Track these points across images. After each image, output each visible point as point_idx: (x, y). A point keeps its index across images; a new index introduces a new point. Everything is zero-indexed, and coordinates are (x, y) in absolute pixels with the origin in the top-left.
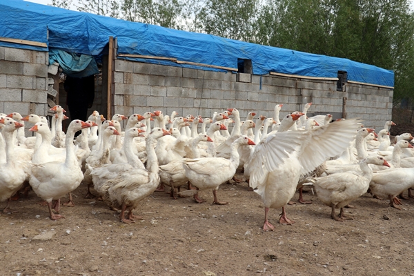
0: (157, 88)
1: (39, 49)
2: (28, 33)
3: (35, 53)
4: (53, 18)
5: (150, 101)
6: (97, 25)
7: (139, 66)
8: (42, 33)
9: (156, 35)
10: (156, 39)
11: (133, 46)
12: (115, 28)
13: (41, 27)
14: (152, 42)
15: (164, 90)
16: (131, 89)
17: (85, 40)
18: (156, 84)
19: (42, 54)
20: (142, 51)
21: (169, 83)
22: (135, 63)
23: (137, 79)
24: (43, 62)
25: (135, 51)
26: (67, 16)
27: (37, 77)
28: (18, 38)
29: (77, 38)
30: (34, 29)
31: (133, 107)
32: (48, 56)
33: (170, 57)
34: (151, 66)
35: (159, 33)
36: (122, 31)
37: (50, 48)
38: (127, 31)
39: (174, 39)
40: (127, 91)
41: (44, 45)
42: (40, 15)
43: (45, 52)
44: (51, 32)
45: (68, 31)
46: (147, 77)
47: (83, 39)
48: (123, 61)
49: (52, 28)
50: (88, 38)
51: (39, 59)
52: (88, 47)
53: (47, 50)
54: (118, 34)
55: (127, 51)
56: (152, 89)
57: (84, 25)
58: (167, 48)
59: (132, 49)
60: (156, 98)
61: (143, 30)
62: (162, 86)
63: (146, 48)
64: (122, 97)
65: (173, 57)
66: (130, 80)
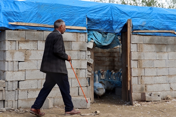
0: (161, 54)
1: (81, 32)
2: (74, 21)
3: (79, 35)
4: (90, 9)
5: (157, 64)
6: (118, 12)
7: (147, 38)
8: (83, 21)
9: (159, 14)
10: (159, 17)
11: (143, 24)
12: (130, 13)
13: (82, 16)
14: (156, 20)
15: (166, 54)
16: (142, 56)
17: (110, 23)
18: (160, 51)
19: (83, 35)
20: (149, 27)
21: (169, 49)
22: (145, 36)
23: (147, 48)
24: (84, 41)
25: (144, 28)
26: (99, 7)
27: (81, 51)
28: (69, 25)
29: (105, 22)
30: (78, 18)
31: (144, 68)
32: (87, 36)
33: (170, 30)
34: (156, 38)
35: (161, 13)
36: (135, 14)
37: (88, 30)
38: (138, 13)
39: (172, 16)
40: (140, 57)
41: (85, 28)
42: (82, 8)
43: (85, 33)
44: (89, 19)
45: (100, 18)
46: (153, 46)
47: (109, 22)
48: (136, 36)
49: (89, 17)
50: (112, 21)
51: (81, 38)
52: (112, 28)
53: (86, 31)
54: (132, 16)
55: (139, 28)
56: (157, 55)
57: (110, 12)
58: (167, 23)
59: (143, 26)
60: (160, 61)
61: (149, 12)
62: (165, 52)
63: (152, 25)
64: (136, 62)
65: (172, 30)
66: (142, 49)
